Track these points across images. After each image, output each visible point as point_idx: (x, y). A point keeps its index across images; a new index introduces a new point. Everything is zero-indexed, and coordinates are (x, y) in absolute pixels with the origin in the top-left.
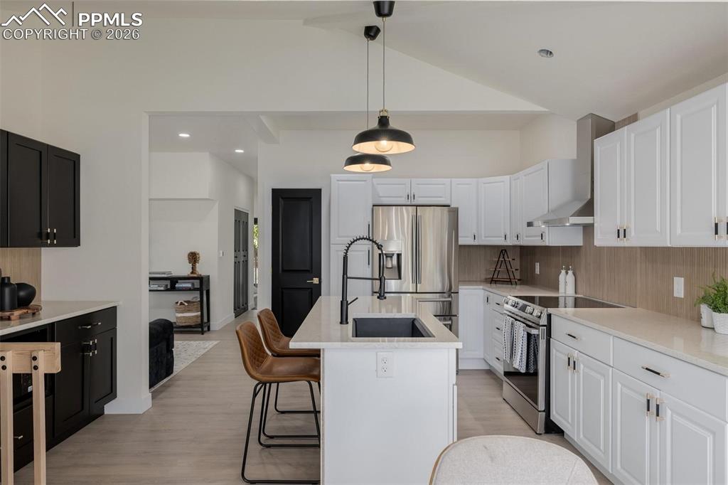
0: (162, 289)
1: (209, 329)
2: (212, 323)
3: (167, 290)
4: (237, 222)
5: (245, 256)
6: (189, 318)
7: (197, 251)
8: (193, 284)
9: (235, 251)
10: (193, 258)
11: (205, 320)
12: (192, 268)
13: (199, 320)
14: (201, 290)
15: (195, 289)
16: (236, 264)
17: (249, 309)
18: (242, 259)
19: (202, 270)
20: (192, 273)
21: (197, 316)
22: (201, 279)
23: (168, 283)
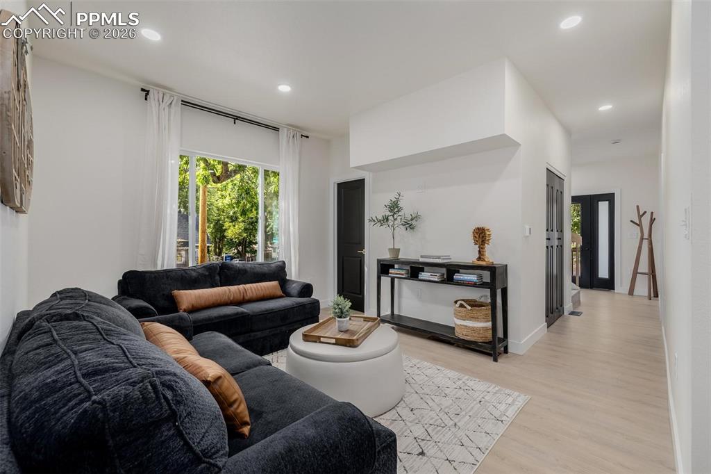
0: (436, 279)
1: (506, 351)
2: (511, 340)
3: (442, 282)
4: (550, 187)
5: (559, 239)
6: (473, 329)
7: (486, 227)
8: (480, 277)
9: (547, 230)
10: (481, 236)
11: (500, 334)
12: (480, 252)
13: (489, 335)
14: (491, 286)
15: (483, 285)
16: (549, 248)
17: (566, 313)
18: (556, 243)
19: (493, 256)
20: (479, 259)
21: (485, 329)
22: (492, 269)
23: (444, 271)
